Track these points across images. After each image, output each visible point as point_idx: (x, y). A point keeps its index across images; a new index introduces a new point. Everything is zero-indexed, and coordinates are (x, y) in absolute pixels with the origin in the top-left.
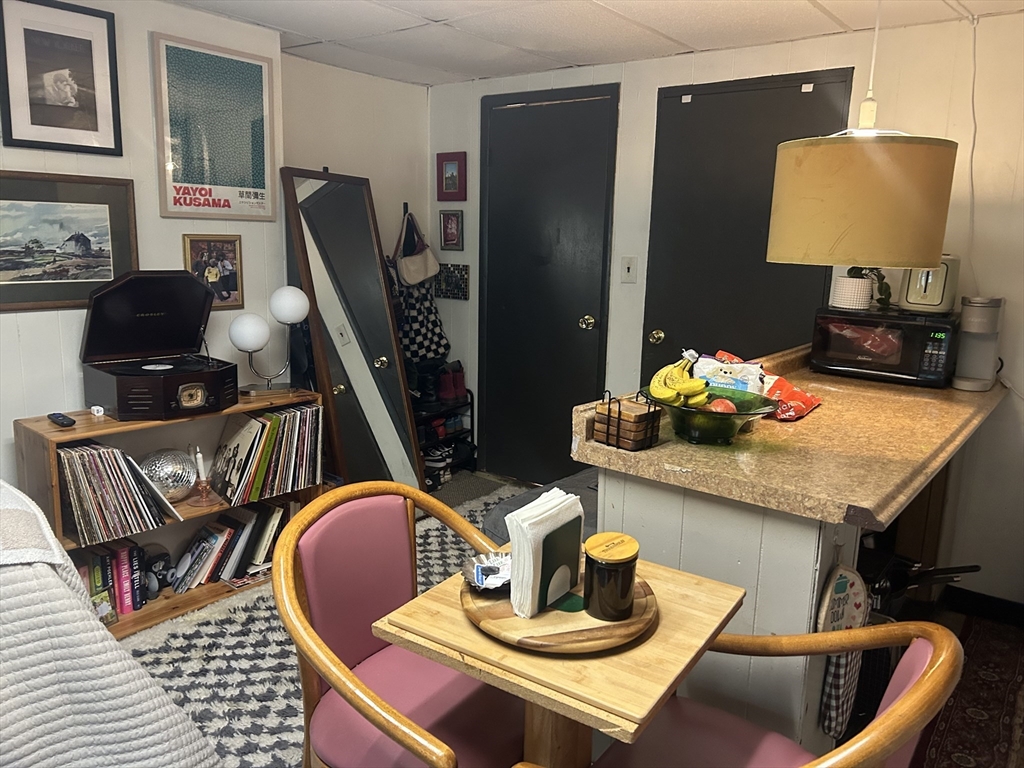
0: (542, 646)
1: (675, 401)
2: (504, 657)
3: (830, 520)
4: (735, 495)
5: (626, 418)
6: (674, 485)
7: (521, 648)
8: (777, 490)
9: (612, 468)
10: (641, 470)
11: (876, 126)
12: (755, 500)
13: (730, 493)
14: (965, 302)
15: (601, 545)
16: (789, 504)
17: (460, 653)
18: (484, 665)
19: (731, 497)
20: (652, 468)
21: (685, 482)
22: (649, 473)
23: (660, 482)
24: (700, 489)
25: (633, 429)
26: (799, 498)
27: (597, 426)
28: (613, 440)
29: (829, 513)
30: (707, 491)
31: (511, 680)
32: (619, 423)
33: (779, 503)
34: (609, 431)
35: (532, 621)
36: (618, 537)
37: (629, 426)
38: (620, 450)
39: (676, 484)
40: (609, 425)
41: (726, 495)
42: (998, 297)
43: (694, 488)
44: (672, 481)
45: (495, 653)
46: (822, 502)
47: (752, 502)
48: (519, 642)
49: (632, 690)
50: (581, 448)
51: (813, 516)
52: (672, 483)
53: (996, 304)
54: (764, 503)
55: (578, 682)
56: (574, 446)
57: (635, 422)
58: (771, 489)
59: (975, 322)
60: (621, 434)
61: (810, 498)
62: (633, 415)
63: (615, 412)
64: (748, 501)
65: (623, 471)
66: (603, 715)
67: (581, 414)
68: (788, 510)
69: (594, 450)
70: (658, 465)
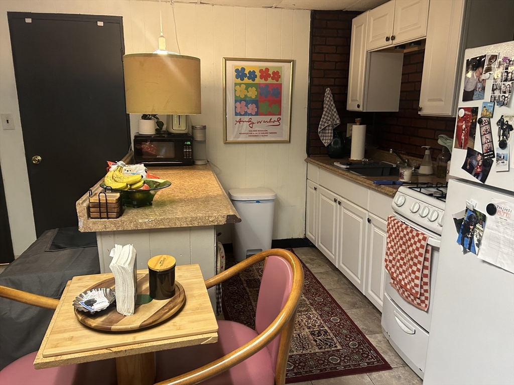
0: (153, 322)
1: (125, 188)
2: (135, 338)
3: (221, 224)
4: (178, 225)
5: (110, 202)
6: (146, 229)
7: (143, 328)
8: (197, 217)
9: (107, 230)
10: (125, 227)
11: (166, 50)
12: (188, 224)
13: (175, 224)
14: (193, 128)
15: (157, 264)
16: (203, 222)
17: (106, 349)
18: (125, 347)
19: (176, 226)
20: (133, 224)
21: (152, 226)
22: (131, 227)
23: (138, 230)
24: (160, 227)
25: (116, 206)
26: (207, 218)
27: (92, 210)
28: (104, 215)
29: (220, 221)
30: (163, 227)
31: (147, 346)
32: (107, 205)
33: (198, 222)
34: (100, 210)
35: (136, 315)
36: (161, 258)
37: (113, 206)
38: (110, 219)
39: (146, 228)
40: (100, 208)
41: (173, 226)
42: (204, 125)
43: (157, 227)
44: (145, 227)
45: (129, 338)
46: (216, 217)
47: (187, 226)
48: (140, 326)
49: (202, 320)
50: (85, 224)
51: (214, 224)
52: (145, 228)
53: (204, 128)
54: (192, 224)
55: (179, 329)
56: (81, 224)
57: (116, 203)
58: (194, 218)
59: (199, 136)
60: (109, 211)
61: (211, 217)
62: (115, 199)
63: (103, 200)
64: (185, 226)
65: (115, 230)
66: (200, 337)
67: (81, 206)
68: (203, 224)
69: (94, 223)
70: (135, 221)
